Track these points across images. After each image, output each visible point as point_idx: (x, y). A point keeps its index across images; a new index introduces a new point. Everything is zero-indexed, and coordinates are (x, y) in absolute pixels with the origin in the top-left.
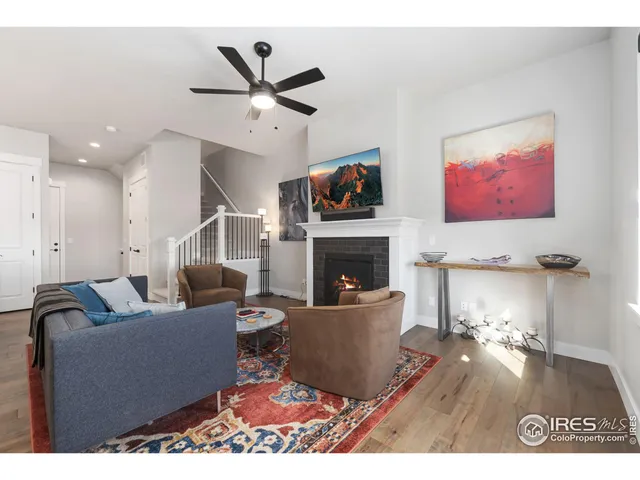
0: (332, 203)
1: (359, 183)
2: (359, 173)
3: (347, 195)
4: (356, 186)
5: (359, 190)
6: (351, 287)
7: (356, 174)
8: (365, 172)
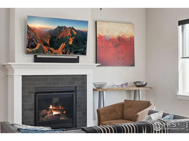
0: (51, 49)
1: (71, 39)
2: (72, 33)
3: (63, 45)
4: (69, 40)
5: (71, 43)
6: (57, 113)
7: (69, 33)
8: (75, 33)
